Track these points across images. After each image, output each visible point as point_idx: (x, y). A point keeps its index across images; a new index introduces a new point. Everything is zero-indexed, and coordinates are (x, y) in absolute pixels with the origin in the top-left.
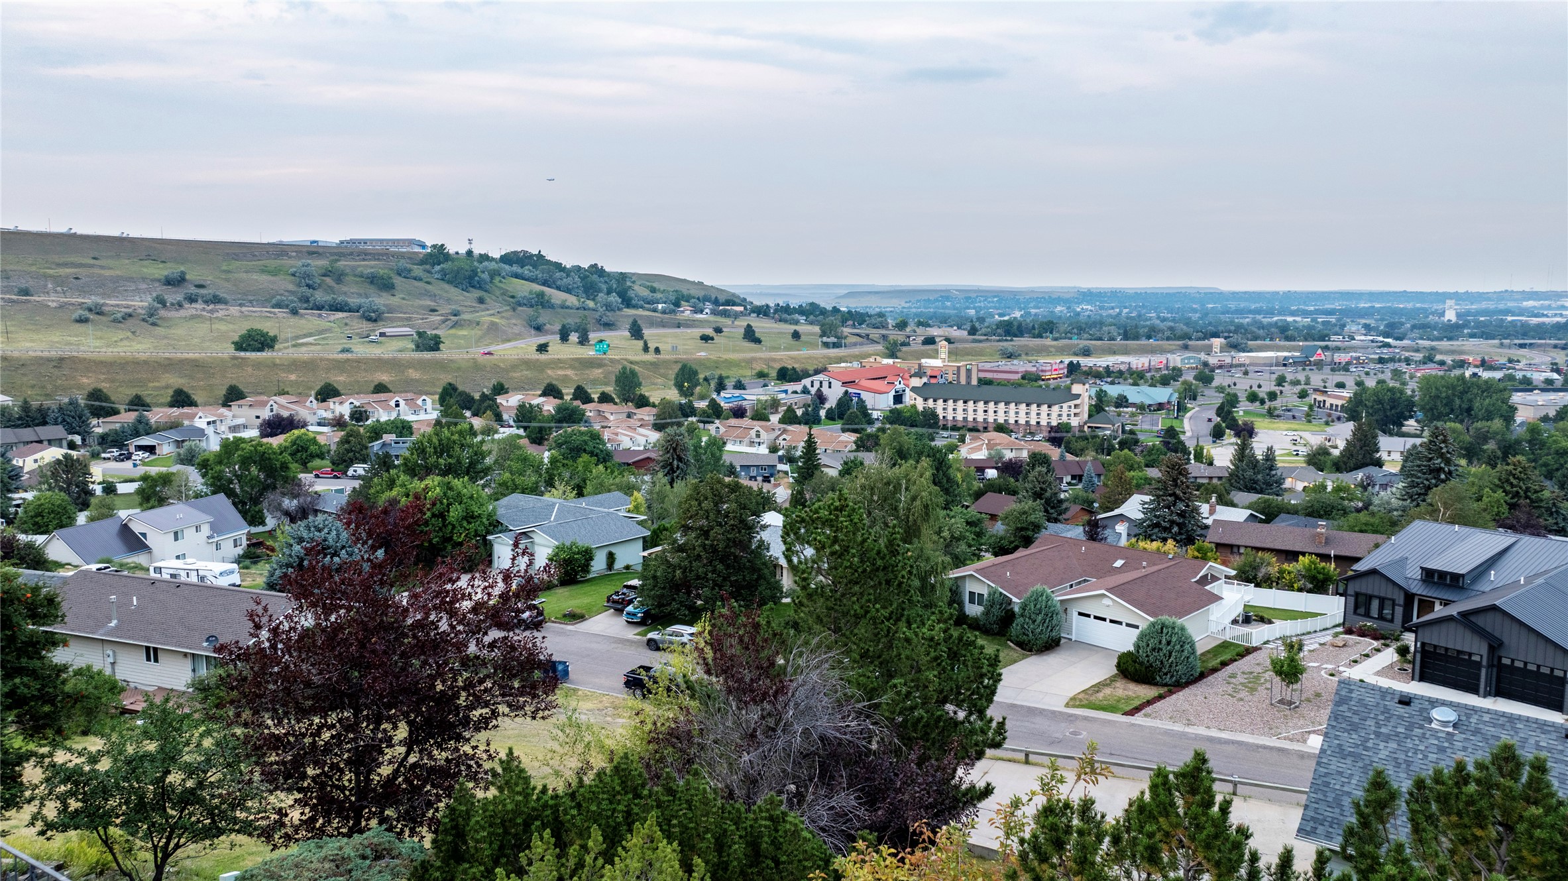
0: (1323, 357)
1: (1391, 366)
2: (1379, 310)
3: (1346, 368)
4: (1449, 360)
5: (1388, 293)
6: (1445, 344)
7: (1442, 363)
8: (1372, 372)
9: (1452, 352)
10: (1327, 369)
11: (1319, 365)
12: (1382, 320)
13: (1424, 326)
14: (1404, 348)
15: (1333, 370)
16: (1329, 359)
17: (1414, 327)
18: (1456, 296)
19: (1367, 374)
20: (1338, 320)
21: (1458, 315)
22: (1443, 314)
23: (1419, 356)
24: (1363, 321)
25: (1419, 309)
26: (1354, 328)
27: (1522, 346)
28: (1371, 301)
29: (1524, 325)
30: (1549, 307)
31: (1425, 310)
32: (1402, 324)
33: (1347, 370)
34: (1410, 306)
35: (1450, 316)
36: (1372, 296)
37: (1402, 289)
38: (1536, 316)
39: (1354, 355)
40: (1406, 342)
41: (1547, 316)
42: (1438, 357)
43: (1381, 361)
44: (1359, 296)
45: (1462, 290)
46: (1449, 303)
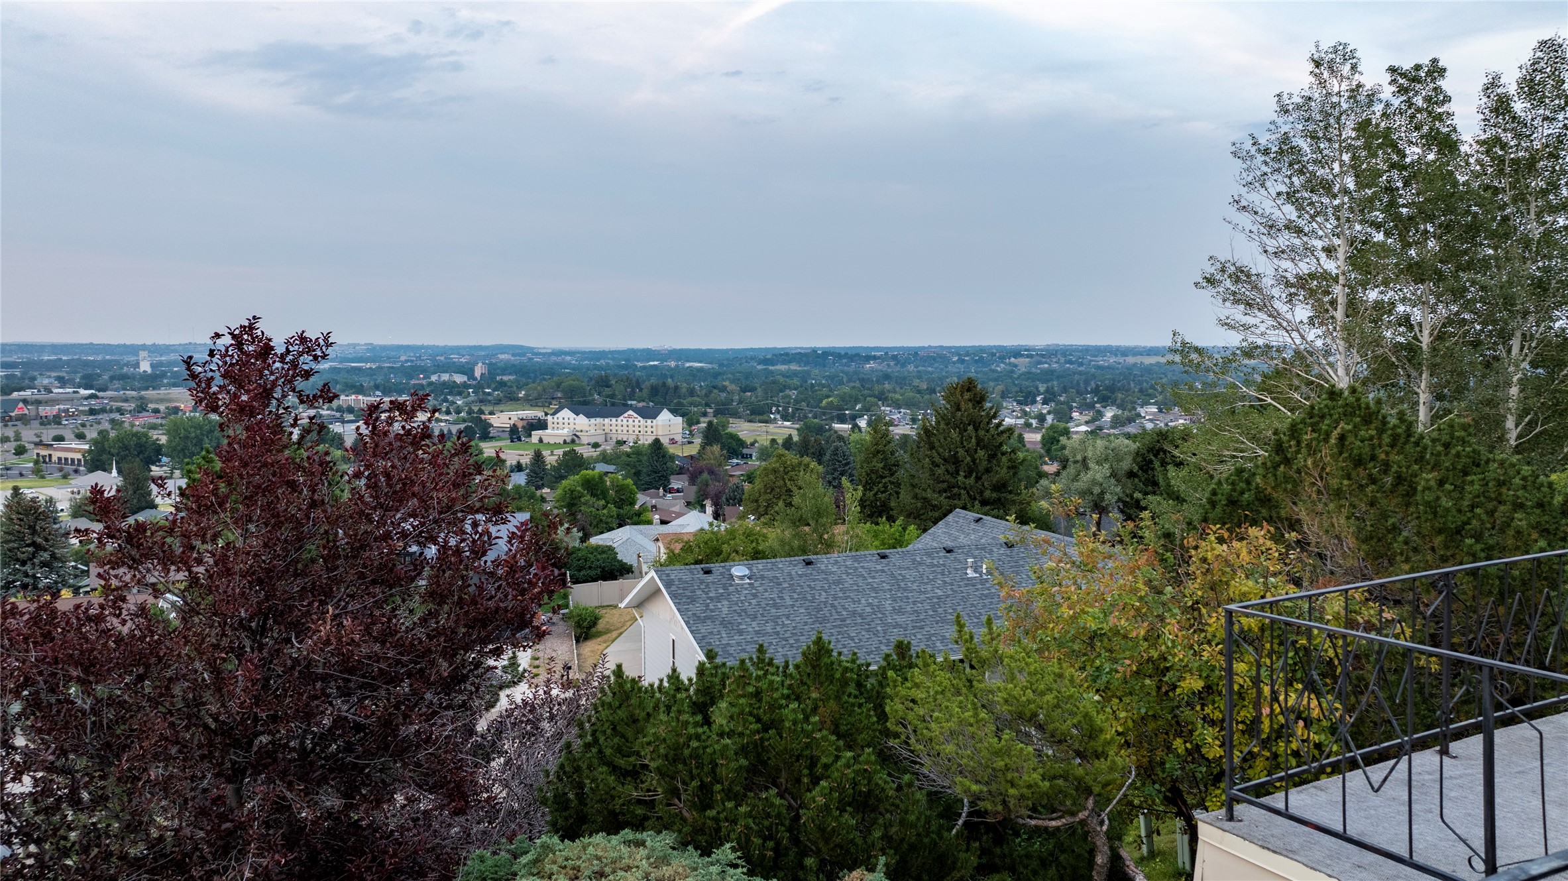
0: (26, 412)
1: (104, 417)
2: (68, 363)
3: (57, 420)
4: (162, 407)
5: (74, 346)
6: (150, 393)
7: (156, 411)
8: (88, 424)
9: (161, 401)
10: (36, 424)
11: (23, 419)
12: (76, 372)
13: (123, 377)
14: (111, 399)
15: (42, 424)
16: (33, 413)
17: (112, 378)
18: (154, 349)
19: (83, 425)
20: (24, 373)
21: (152, 366)
22: (137, 365)
23: (131, 406)
24: (54, 374)
25: (110, 361)
26: (46, 381)
28: (56, 354)
31: (117, 362)
32: (99, 375)
33: (59, 423)
34: (99, 358)
35: (145, 367)
36: (55, 348)
37: (88, 342)
39: (62, 407)
40: (109, 393)
42: (151, 406)
43: (92, 412)
44: (41, 348)
45: (149, 342)
46: (143, 354)
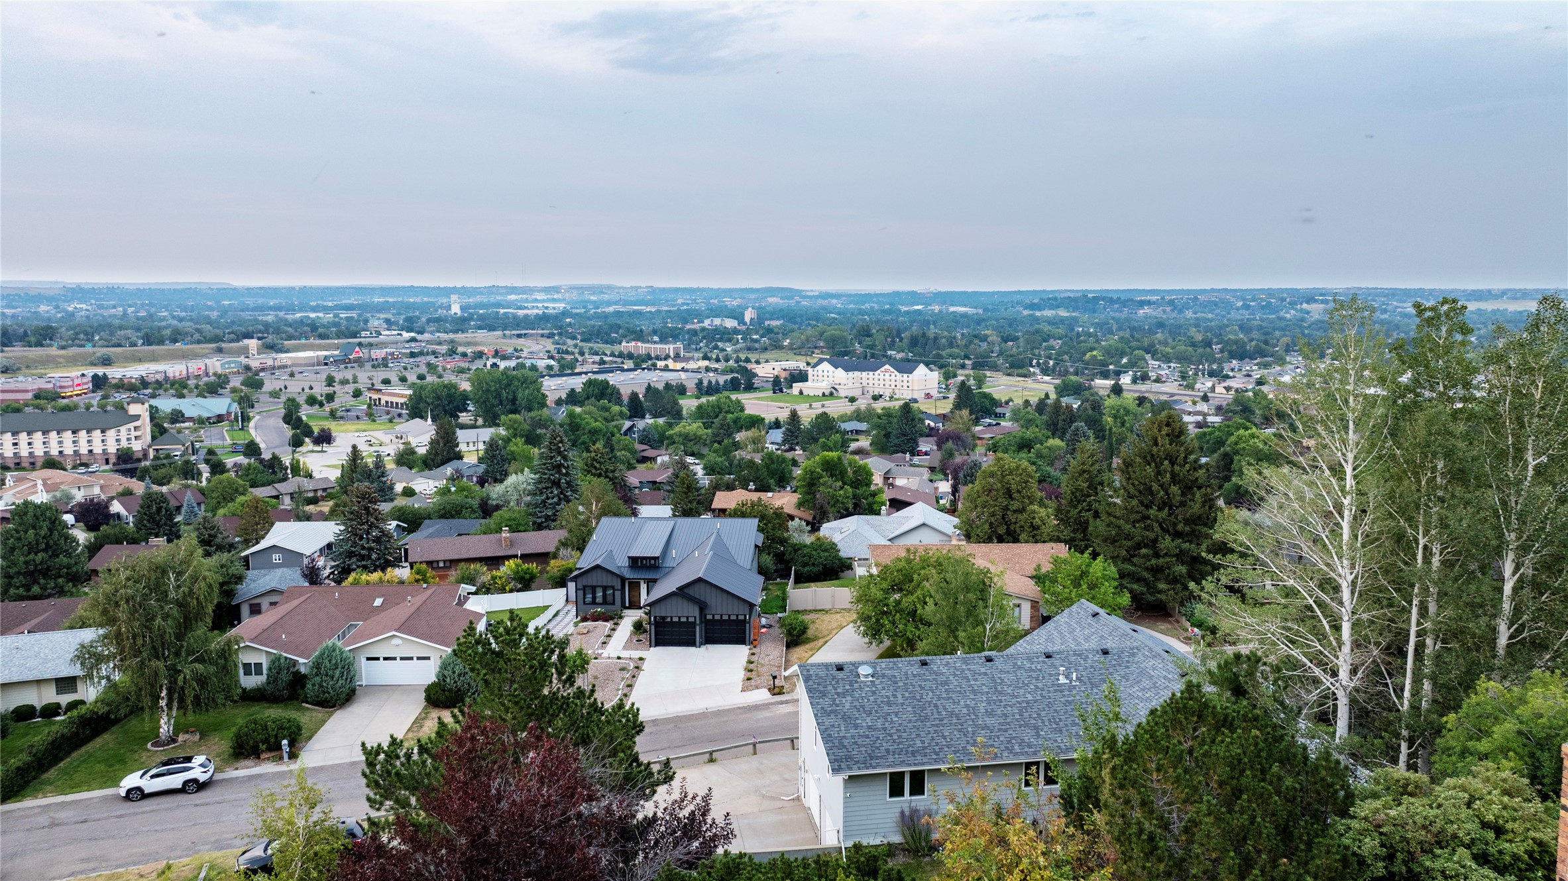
0: (361, 355)
1: (422, 360)
2: (394, 305)
3: (384, 363)
4: (469, 351)
5: (398, 288)
6: (459, 337)
7: (464, 355)
8: (409, 367)
9: (468, 344)
10: (368, 365)
11: (360, 362)
12: (399, 314)
13: (438, 320)
14: (428, 342)
15: (373, 366)
16: (367, 356)
17: (429, 321)
18: (462, 291)
19: (405, 369)
20: (360, 315)
21: (462, 308)
22: (449, 308)
23: (443, 349)
24: (382, 316)
25: (427, 303)
26: (376, 323)
27: (519, 336)
28: (384, 296)
29: (515, 317)
30: (527, 301)
31: (433, 304)
32: (418, 318)
33: (386, 366)
34: (418, 300)
35: (456, 309)
36: (384, 291)
37: (409, 285)
38: (520, 308)
39: (389, 350)
40: (427, 336)
41: (526, 308)
42: (460, 349)
43: (412, 355)
44: (371, 290)
45: (459, 285)
46: (454, 297)
